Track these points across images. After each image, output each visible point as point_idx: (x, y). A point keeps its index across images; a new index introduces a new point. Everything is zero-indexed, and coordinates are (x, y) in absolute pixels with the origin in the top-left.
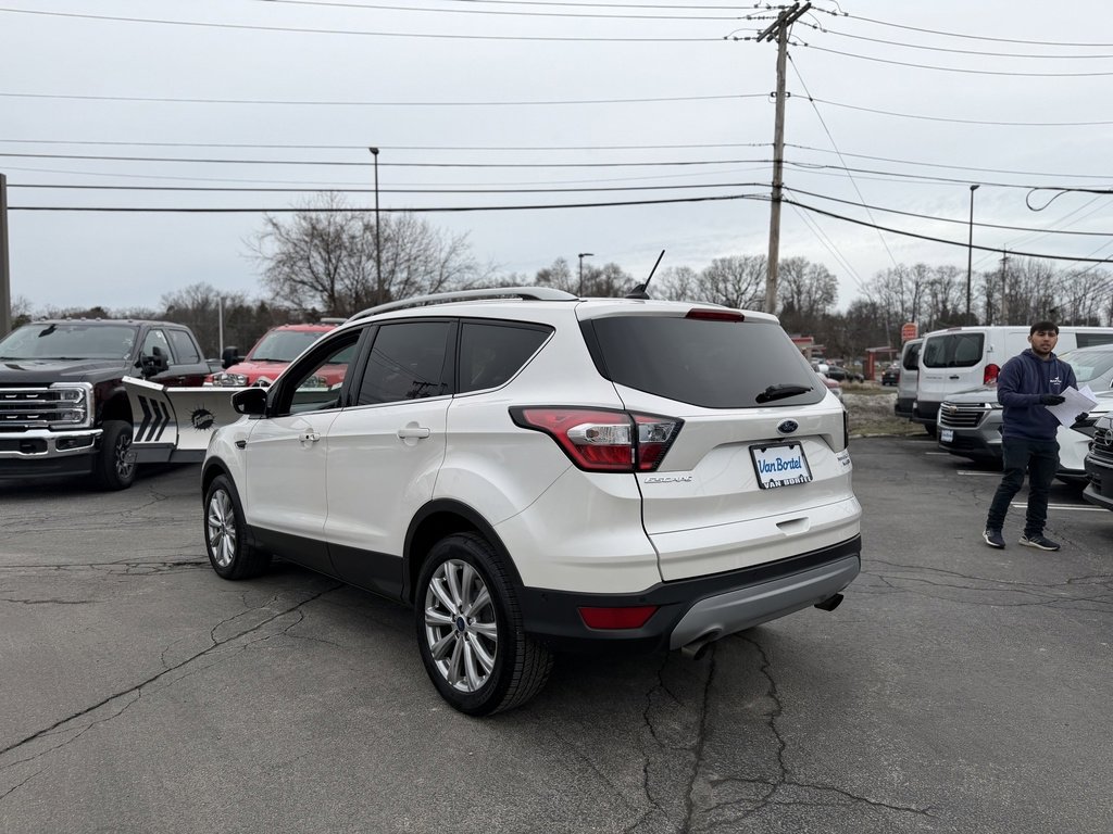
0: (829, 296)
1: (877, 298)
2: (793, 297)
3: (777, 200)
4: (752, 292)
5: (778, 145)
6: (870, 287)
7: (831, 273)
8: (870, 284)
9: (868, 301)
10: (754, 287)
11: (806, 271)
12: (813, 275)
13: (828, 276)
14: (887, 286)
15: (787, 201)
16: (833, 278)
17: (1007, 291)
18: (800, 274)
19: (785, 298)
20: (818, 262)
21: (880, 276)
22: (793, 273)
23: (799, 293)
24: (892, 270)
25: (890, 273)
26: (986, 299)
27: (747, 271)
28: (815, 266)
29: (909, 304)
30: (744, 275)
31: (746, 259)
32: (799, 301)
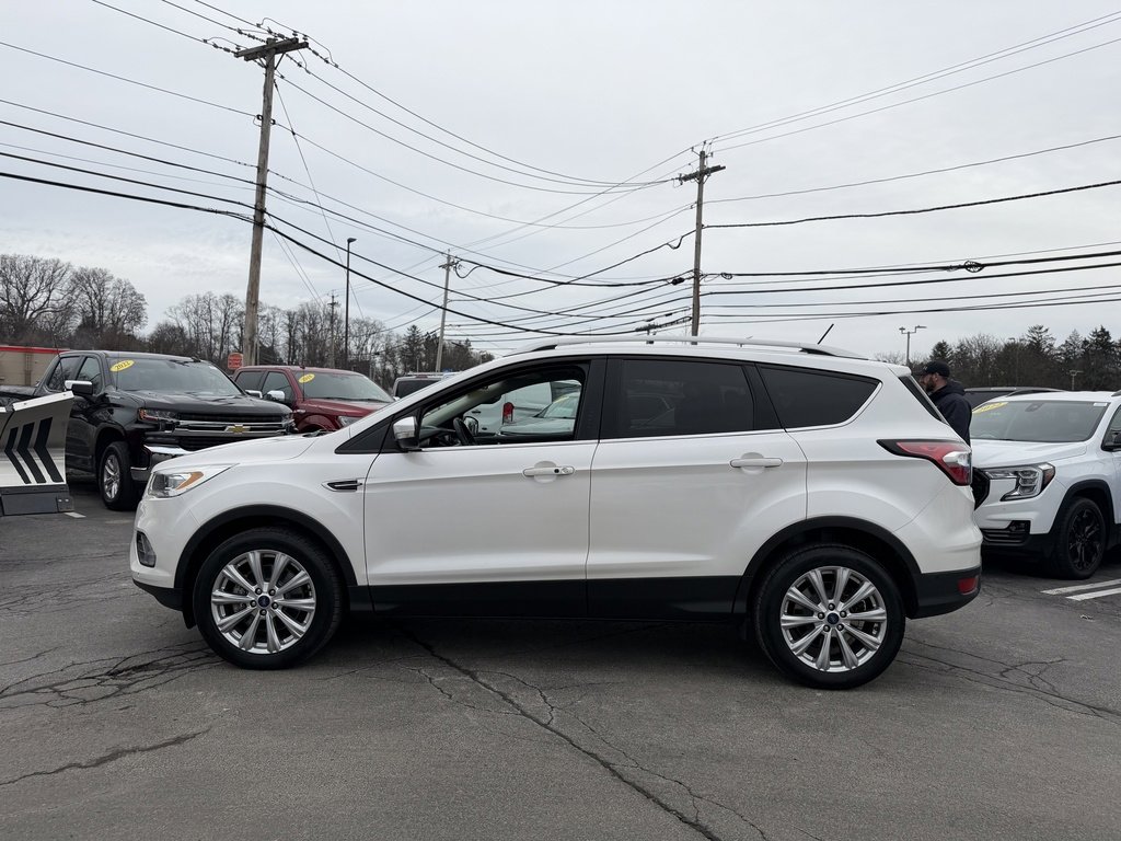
0: (136, 316)
1: (185, 324)
2: (94, 313)
3: (259, 224)
4: (42, 300)
5: (262, 169)
6: (178, 311)
7: (138, 292)
8: (178, 308)
9: (176, 326)
10: (46, 294)
11: (109, 285)
12: (117, 291)
13: (134, 294)
14: (196, 312)
15: (269, 227)
16: (140, 298)
17: (307, 331)
18: (101, 287)
19: (84, 312)
20: (123, 278)
21: (188, 302)
22: (94, 285)
23: (101, 307)
24: (201, 296)
25: (199, 300)
26: (287, 335)
27: (35, 275)
28: (119, 281)
29: (218, 333)
30: (32, 279)
31: (34, 261)
32: (101, 317)
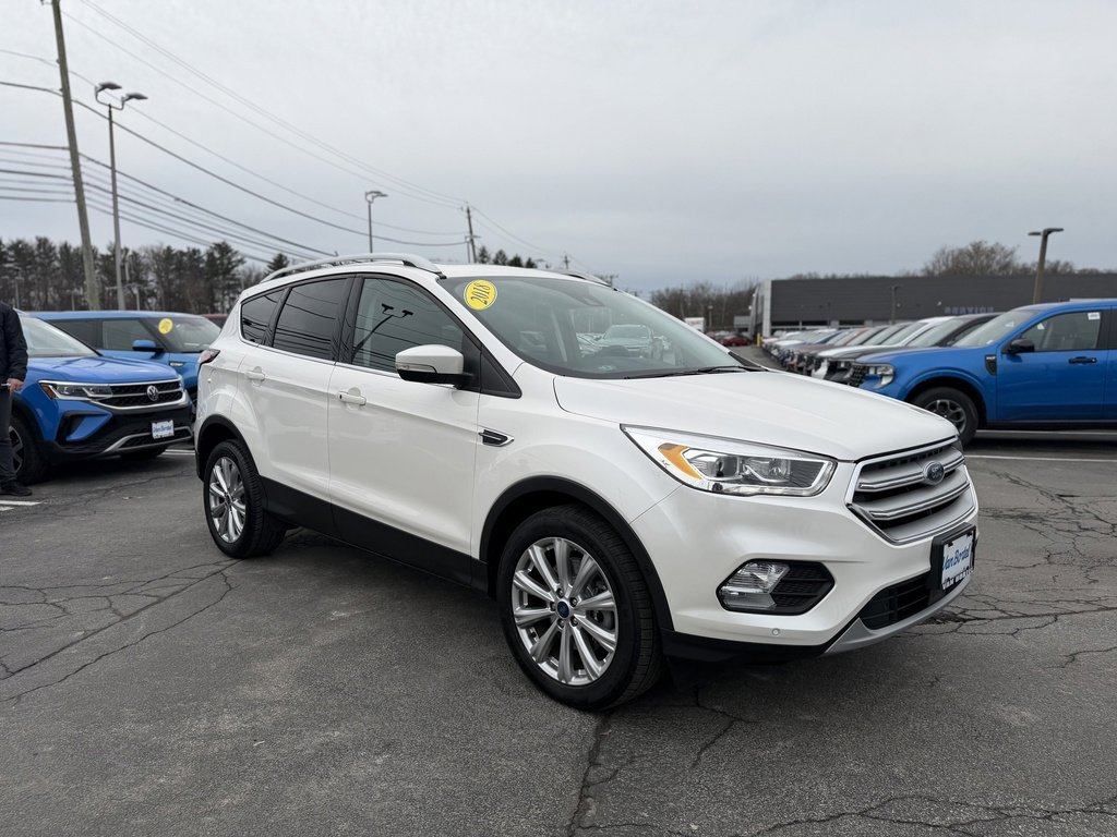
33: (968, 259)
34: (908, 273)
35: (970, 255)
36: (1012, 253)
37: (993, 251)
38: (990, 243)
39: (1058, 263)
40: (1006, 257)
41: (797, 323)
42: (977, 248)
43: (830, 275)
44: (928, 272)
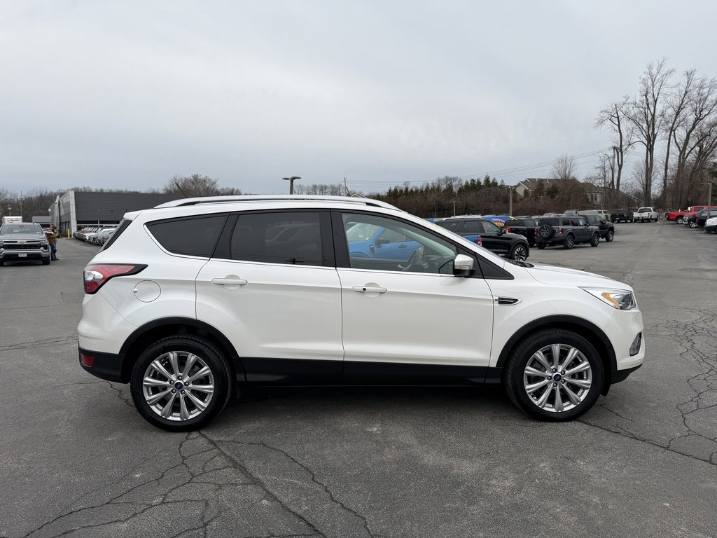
33: (191, 185)
34: (154, 190)
35: (192, 182)
36: (215, 183)
37: (205, 181)
38: (203, 177)
39: (233, 189)
40: (212, 185)
41: (96, 222)
42: (196, 178)
43: (99, 189)
44: (167, 191)
